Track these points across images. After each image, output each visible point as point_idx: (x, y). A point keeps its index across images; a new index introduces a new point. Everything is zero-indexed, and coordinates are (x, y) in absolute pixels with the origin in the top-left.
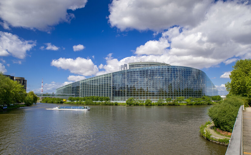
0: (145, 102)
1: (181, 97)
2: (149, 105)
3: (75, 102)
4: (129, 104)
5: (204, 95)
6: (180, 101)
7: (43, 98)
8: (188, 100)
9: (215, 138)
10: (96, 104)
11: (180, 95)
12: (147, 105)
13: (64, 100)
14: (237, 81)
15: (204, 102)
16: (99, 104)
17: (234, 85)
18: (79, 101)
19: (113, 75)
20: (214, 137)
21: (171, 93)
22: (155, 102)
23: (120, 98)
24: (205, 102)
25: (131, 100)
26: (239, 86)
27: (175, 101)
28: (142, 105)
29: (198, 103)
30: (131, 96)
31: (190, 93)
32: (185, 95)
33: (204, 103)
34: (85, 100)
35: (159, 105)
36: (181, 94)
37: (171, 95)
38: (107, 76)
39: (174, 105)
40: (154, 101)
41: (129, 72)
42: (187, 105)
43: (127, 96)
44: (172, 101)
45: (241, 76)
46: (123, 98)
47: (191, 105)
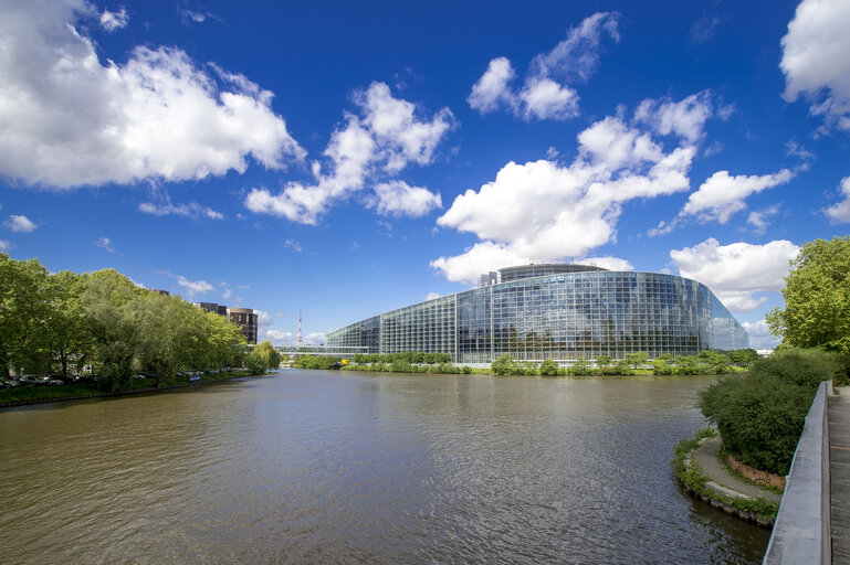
0: (540, 365)
1: (640, 352)
2: (550, 373)
3: (369, 365)
4: (500, 372)
5: (707, 349)
6: (636, 363)
7: (297, 355)
8: (659, 363)
9: (718, 491)
10: (417, 371)
11: (636, 349)
12: (545, 374)
13: (344, 361)
14: (807, 305)
15: (704, 365)
16: (425, 371)
17: (796, 318)
18: (377, 364)
19: (461, 301)
20: (717, 487)
21: (611, 344)
22: (567, 366)
23: (477, 356)
24: (709, 366)
25: (504, 361)
26: (812, 321)
27: (621, 364)
28: (532, 374)
29: (688, 368)
30: (504, 350)
31: (664, 343)
32: (650, 349)
33: (707, 369)
34: (391, 361)
35: (576, 374)
36: (640, 345)
37: (611, 349)
38: (443, 303)
39: (618, 374)
40: (565, 363)
41: (498, 292)
42: (656, 374)
43: (496, 350)
44: (614, 363)
45: (818, 289)
46: (485, 355)
47: (668, 373)
